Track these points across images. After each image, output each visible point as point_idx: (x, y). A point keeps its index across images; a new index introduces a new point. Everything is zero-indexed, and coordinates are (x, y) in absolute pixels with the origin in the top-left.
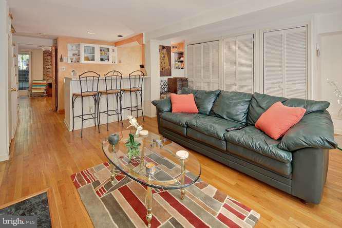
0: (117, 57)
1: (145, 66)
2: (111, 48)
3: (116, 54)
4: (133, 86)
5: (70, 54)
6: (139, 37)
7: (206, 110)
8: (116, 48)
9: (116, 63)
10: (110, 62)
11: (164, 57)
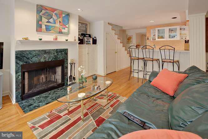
2: (178, 28)
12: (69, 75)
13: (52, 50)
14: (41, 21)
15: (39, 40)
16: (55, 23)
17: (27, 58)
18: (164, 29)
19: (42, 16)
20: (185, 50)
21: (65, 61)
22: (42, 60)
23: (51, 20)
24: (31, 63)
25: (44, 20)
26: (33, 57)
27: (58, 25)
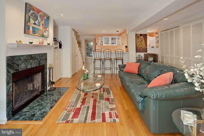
0: (121, 42)
1: (128, 47)
2: (116, 37)
3: (120, 40)
4: (117, 57)
5: (100, 42)
6: (125, 32)
7: (141, 73)
8: (120, 37)
9: (121, 45)
10: (117, 44)
11: (142, 41)
12: (48, 80)
13: (36, 54)
14: (30, 22)
15: (29, 44)
16: (39, 26)
17: (17, 64)
18: (108, 38)
19: (30, 16)
20: (126, 52)
21: (45, 66)
22: (29, 67)
23: (37, 22)
24: (20, 70)
25: (32, 21)
26: (22, 64)
27: (41, 28)
